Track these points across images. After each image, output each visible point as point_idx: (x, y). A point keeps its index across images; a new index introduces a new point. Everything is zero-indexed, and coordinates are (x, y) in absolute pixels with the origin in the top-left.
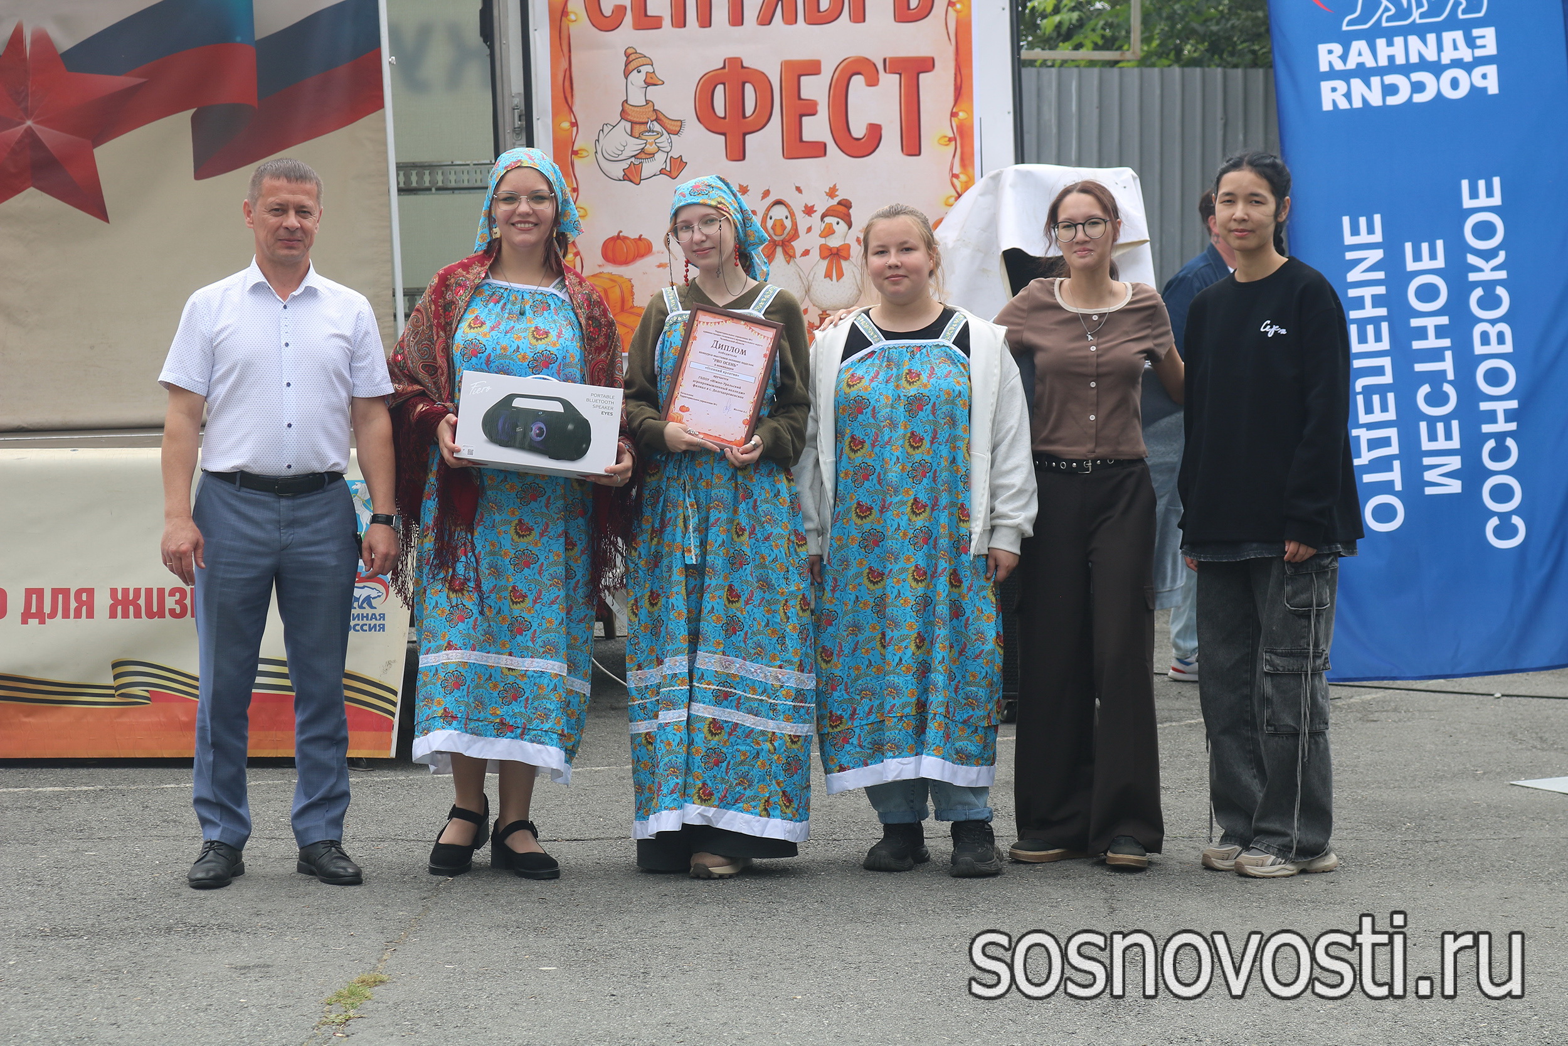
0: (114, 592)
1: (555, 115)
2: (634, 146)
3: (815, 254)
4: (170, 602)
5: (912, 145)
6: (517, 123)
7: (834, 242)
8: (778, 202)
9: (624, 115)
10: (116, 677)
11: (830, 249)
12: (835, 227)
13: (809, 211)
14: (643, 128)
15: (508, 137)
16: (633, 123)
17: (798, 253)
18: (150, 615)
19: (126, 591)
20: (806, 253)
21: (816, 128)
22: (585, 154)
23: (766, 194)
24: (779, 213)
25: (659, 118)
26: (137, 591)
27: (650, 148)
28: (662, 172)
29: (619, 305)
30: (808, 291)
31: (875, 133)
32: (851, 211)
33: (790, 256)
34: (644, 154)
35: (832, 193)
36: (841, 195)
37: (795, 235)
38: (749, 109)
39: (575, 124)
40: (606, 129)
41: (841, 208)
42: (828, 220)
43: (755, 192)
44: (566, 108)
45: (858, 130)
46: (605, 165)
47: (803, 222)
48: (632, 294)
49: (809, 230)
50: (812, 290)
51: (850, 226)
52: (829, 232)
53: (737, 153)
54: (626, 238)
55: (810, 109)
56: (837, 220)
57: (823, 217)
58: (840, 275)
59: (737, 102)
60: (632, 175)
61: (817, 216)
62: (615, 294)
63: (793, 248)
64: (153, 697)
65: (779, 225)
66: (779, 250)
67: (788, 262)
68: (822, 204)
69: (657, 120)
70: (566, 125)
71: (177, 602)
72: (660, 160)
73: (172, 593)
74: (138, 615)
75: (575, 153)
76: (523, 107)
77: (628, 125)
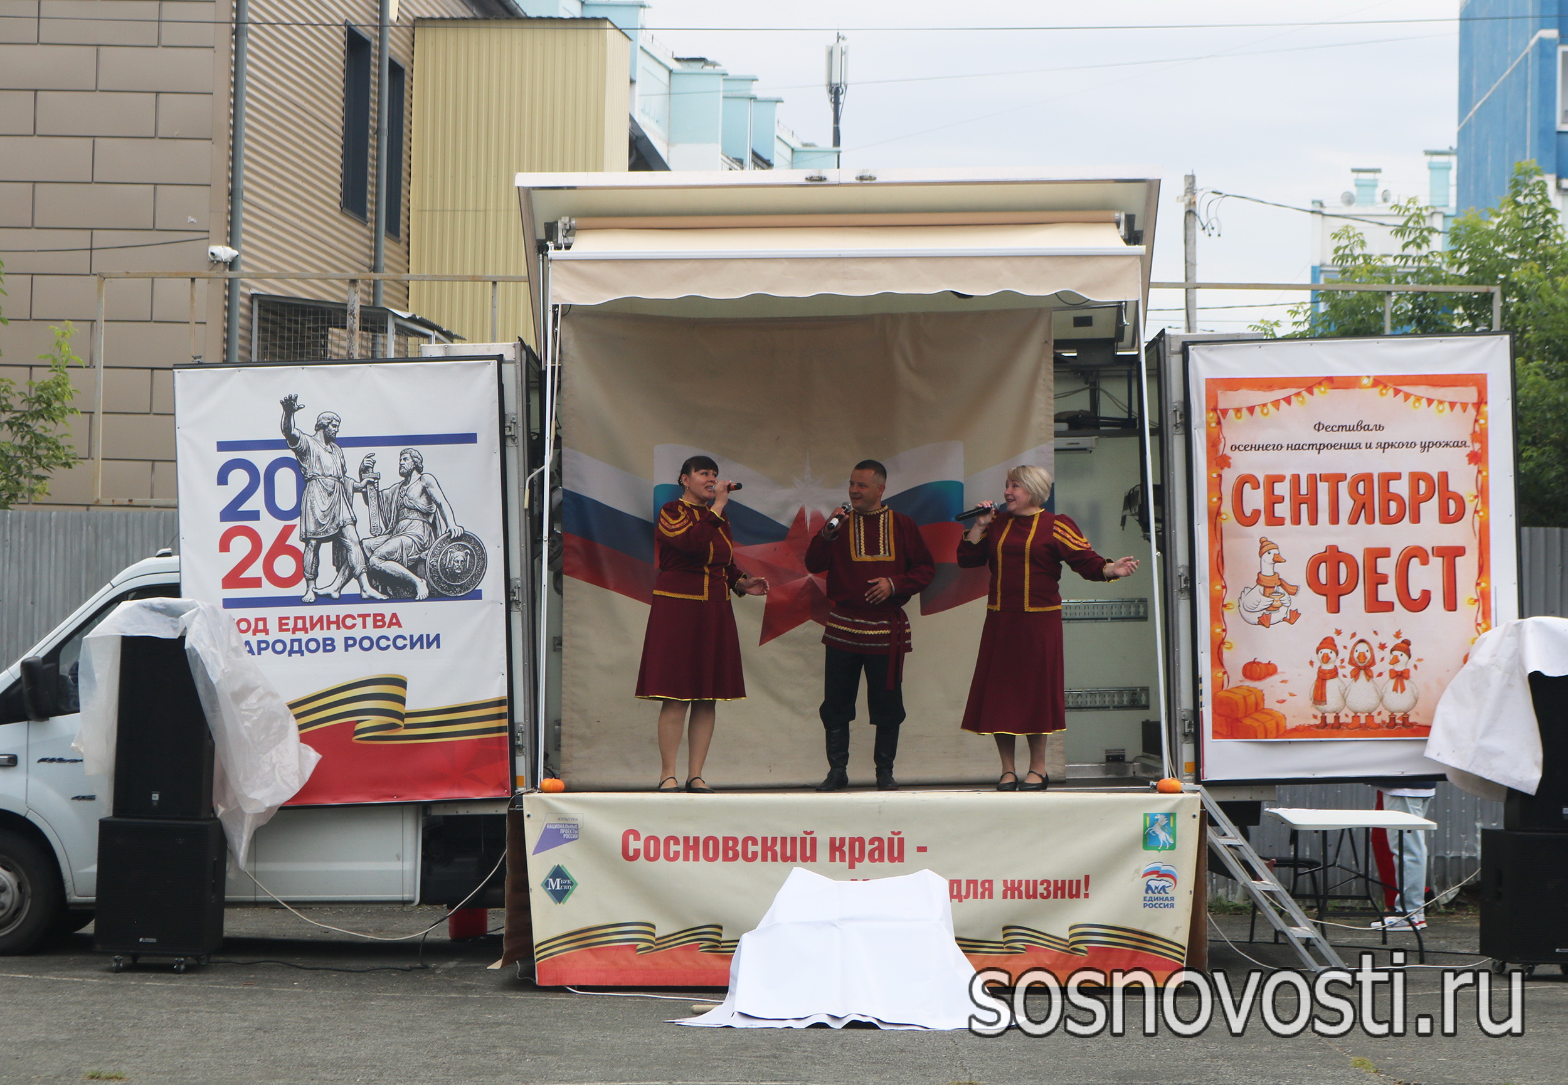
0: (1005, 882)
1: (1212, 580)
2: (1265, 602)
3: (1386, 675)
4: (1041, 889)
5: (1451, 604)
6: (1183, 585)
7: (1399, 668)
8: (1362, 641)
9: (1259, 581)
10: (1005, 936)
11: (1397, 672)
12: (1400, 657)
13: (1382, 647)
14: (1271, 590)
15: (1175, 594)
16: (1265, 587)
17: (1375, 674)
18: (1028, 897)
19: (1013, 882)
20: (1380, 674)
21: (1387, 592)
22: (1231, 607)
23: (1354, 635)
24: (1362, 648)
25: (1282, 584)
26: (1020, 882)
27: (1276, 604)
28: (1284, 619)
29: (1254, 707)
30: (1381, 700)
31: (1426, 596)
32: (1411, 647)
33: (1369, 676)
34: (1272, 608)
35: (1398, 635)
36: (1404, 637)
37: (1373, 662)
38: (1342, 580)
39: (1224, 587)
40: (1247, 591)
41: (1404, 645)
42: (1395, 653)
43: (1346, 634)
44: (1219, 576)
45: (1415, 594)
46: (1245, 613)
47: (1378, 654)
48: (1263, 700)
49: (1383, 659)
50: (1384, 700)
51: (1410, 657)
52: (1395, 661)
53: (1334, 608)
54: (1259, 663)
55: (1384, 580)
56: (1400, 653)
57: (1392, 650)
58: (1403, 689)
59: (1334, 574)
60: (1264, 621)
61: (1388, 650)
62: (1251, 700)
63: (1371, 671)
64: (1028, 949)
65: (1362, 656)
66: (1362, 673)
67: (1368, 680)
68: (1392, 642)
69: (1281, 585)
70: (1218, 587)
71: (1045, 889)
72: (1283, 612)
73: (1042, 883)
74: (1020, 897)
75: (1225, 606)
76: (1186, 574)
77: (1262, 589)
